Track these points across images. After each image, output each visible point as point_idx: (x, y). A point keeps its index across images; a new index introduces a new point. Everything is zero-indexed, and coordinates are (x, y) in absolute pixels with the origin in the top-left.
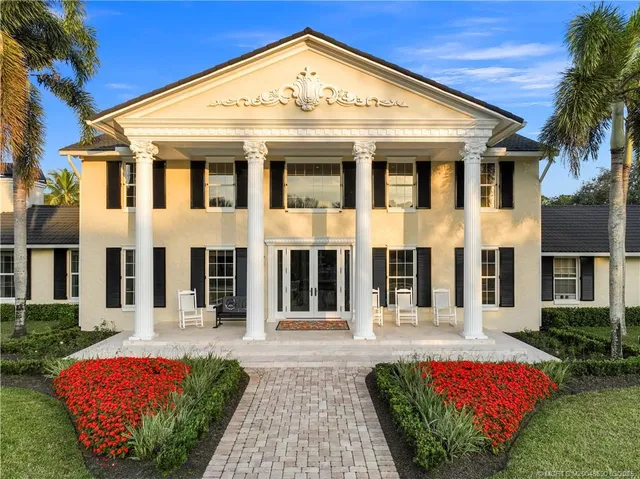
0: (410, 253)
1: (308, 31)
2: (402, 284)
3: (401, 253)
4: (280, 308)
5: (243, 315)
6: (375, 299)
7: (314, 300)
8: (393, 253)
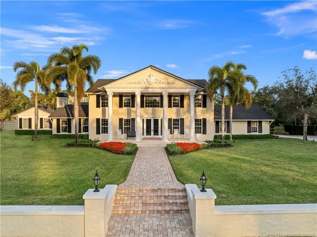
0: (178, 120)
1: (151, 66)
2: (176, 128)
3: (176, 120)
4: (143, 135)
5: (135, 136)
6: (169, 132)
7: (152, 132)
8: (174, 120)
